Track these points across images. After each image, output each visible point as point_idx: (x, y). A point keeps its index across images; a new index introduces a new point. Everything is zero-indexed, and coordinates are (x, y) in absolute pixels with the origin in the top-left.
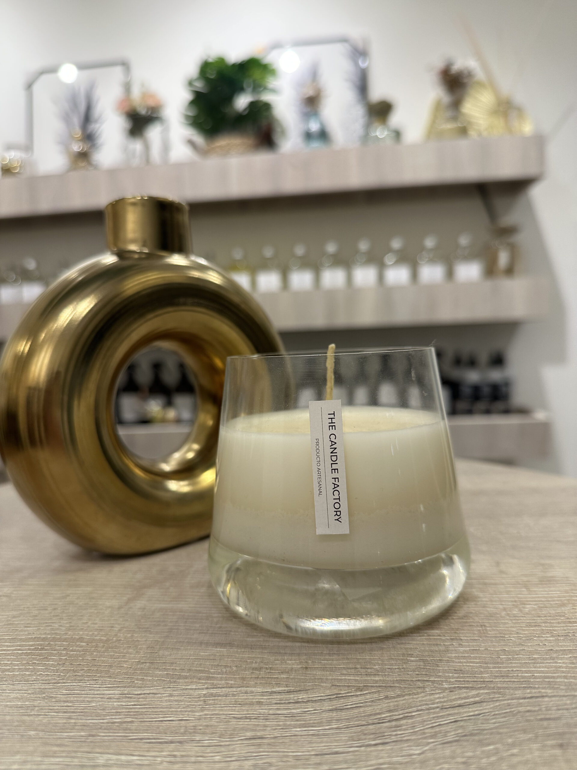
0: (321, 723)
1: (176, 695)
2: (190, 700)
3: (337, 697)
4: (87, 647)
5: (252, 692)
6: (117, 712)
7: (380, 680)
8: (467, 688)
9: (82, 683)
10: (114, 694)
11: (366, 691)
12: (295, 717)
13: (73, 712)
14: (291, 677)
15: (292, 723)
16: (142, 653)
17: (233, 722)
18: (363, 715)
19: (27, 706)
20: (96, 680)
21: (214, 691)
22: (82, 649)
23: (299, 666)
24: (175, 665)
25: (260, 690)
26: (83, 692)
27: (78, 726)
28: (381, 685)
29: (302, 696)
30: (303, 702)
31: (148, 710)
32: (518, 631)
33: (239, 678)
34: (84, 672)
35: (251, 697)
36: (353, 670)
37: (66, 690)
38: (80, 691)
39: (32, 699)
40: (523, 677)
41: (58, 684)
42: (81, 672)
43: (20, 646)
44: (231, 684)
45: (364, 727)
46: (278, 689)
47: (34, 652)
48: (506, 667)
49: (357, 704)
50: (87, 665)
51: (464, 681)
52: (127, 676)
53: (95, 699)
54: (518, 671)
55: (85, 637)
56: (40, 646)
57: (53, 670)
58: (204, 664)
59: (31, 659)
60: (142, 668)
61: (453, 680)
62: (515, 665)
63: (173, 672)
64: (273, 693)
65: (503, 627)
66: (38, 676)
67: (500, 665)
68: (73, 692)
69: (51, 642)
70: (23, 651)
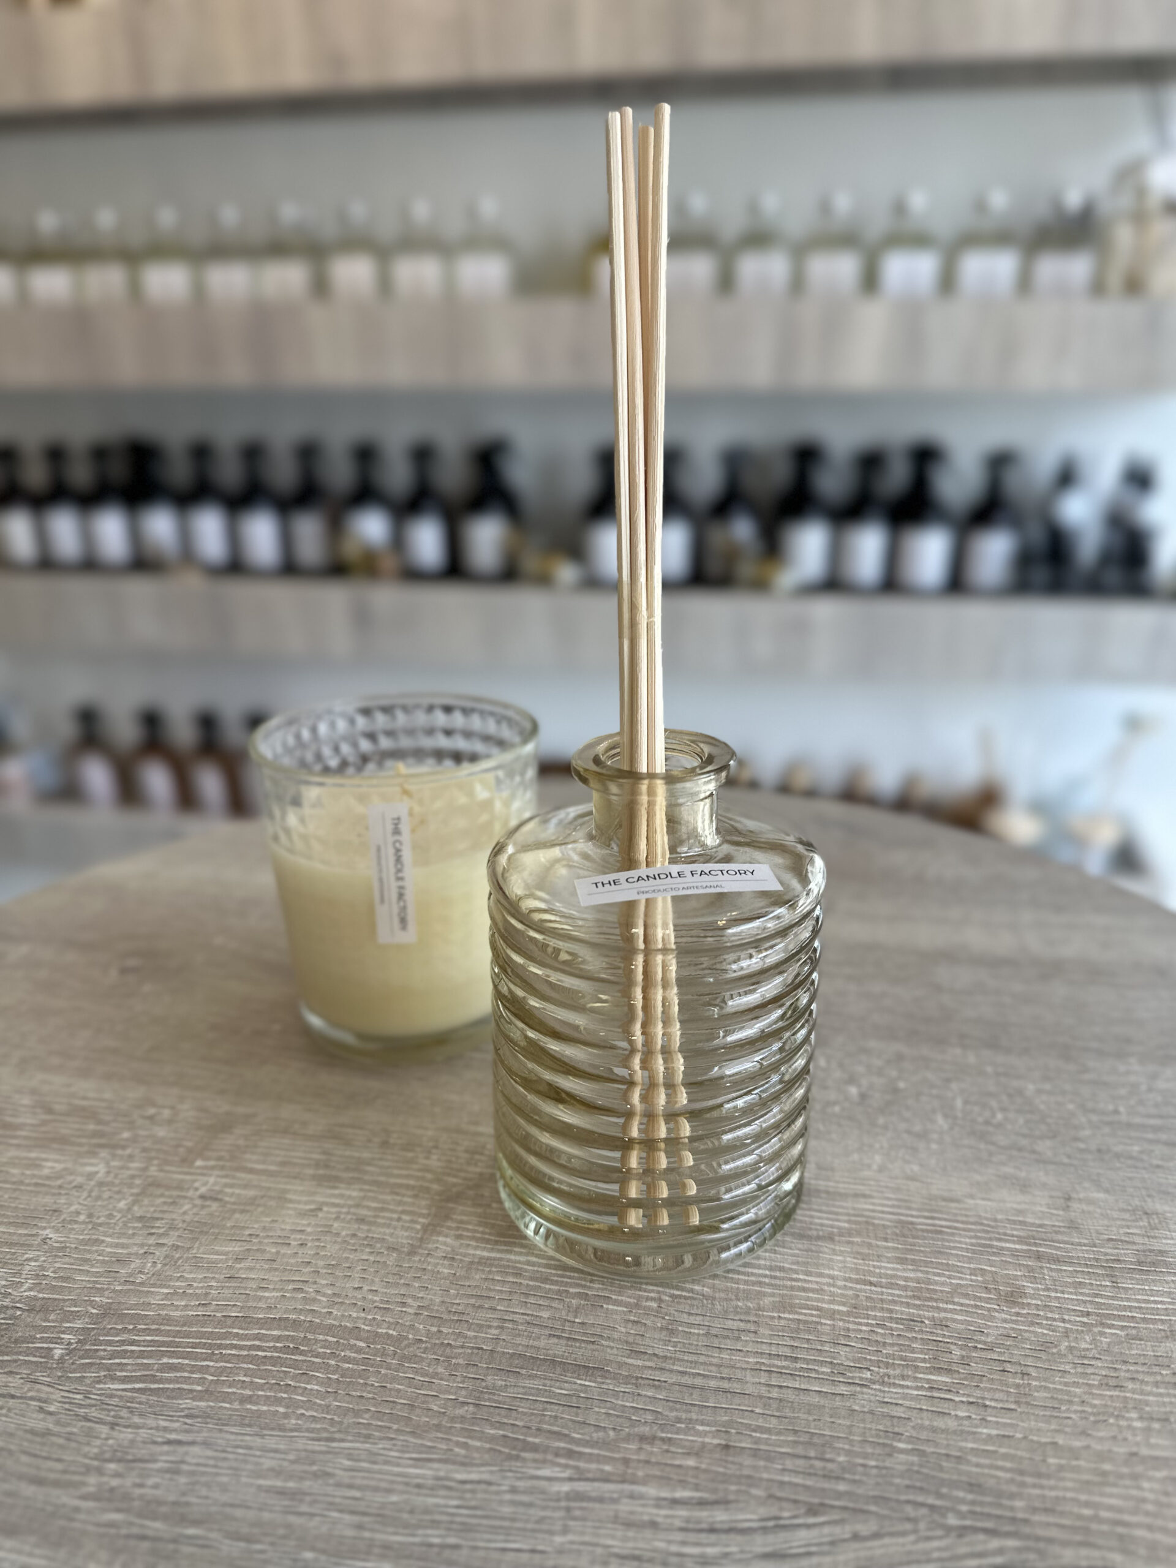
1: (522, 1489)
2: (545, 1504)
3: (777, 1526)
4: (367, 1354)
5: (641, 1497)
6: (433, 1521)
7: (846, 1492)
8: (985, 1531)
9: (370, 1443)
10: (423, 1477)
13: (364, 1514)
14: (703, 1466)
16: (459, 1379)
19: (291, 1491)
20: (392, 1439)
21: (581, 1486)
22: (360, 1357)
23: (716, 1441)
24: (514, 1414)
25: (654, 1492)
26: (375, 1467)
28: (847, 1504)
29: (720, 1516)
30: (723, 1531)
33: (619, 1459)
34: (372, 1418)
35: (640, 1509)
36: (802, 1461)
37: (348, 1460)
38: (370, 1463)
39: (297, 1476)
40: (1080, 1517)
41: (333, 1440)
42: (367, 1416)
43: (260, 1340)
44: (609, 1473)
46: (682, 1494)
47: (285, 1356)
48: (1052, 1488)
50: (374, 1398)
51: (982, 1514)
52: (440, 1435)
53: (395, 1486)
54: (1073, 1500)
55: (363, 1326)
56: (292, 1342)
57: (320, 1405)
58: (562, 1418)
59: (282, 1375)
60: (462, 1417)
61: (964, 1508)
62: (1069, 1484)
63: (512, 1432)
64: (675, 1502)
65: (1060, 1383)
66: (298, 1419)
67: (1044, 1482)
68: (358, 1464)
69: (308, 1334)
70: (264, 1350)
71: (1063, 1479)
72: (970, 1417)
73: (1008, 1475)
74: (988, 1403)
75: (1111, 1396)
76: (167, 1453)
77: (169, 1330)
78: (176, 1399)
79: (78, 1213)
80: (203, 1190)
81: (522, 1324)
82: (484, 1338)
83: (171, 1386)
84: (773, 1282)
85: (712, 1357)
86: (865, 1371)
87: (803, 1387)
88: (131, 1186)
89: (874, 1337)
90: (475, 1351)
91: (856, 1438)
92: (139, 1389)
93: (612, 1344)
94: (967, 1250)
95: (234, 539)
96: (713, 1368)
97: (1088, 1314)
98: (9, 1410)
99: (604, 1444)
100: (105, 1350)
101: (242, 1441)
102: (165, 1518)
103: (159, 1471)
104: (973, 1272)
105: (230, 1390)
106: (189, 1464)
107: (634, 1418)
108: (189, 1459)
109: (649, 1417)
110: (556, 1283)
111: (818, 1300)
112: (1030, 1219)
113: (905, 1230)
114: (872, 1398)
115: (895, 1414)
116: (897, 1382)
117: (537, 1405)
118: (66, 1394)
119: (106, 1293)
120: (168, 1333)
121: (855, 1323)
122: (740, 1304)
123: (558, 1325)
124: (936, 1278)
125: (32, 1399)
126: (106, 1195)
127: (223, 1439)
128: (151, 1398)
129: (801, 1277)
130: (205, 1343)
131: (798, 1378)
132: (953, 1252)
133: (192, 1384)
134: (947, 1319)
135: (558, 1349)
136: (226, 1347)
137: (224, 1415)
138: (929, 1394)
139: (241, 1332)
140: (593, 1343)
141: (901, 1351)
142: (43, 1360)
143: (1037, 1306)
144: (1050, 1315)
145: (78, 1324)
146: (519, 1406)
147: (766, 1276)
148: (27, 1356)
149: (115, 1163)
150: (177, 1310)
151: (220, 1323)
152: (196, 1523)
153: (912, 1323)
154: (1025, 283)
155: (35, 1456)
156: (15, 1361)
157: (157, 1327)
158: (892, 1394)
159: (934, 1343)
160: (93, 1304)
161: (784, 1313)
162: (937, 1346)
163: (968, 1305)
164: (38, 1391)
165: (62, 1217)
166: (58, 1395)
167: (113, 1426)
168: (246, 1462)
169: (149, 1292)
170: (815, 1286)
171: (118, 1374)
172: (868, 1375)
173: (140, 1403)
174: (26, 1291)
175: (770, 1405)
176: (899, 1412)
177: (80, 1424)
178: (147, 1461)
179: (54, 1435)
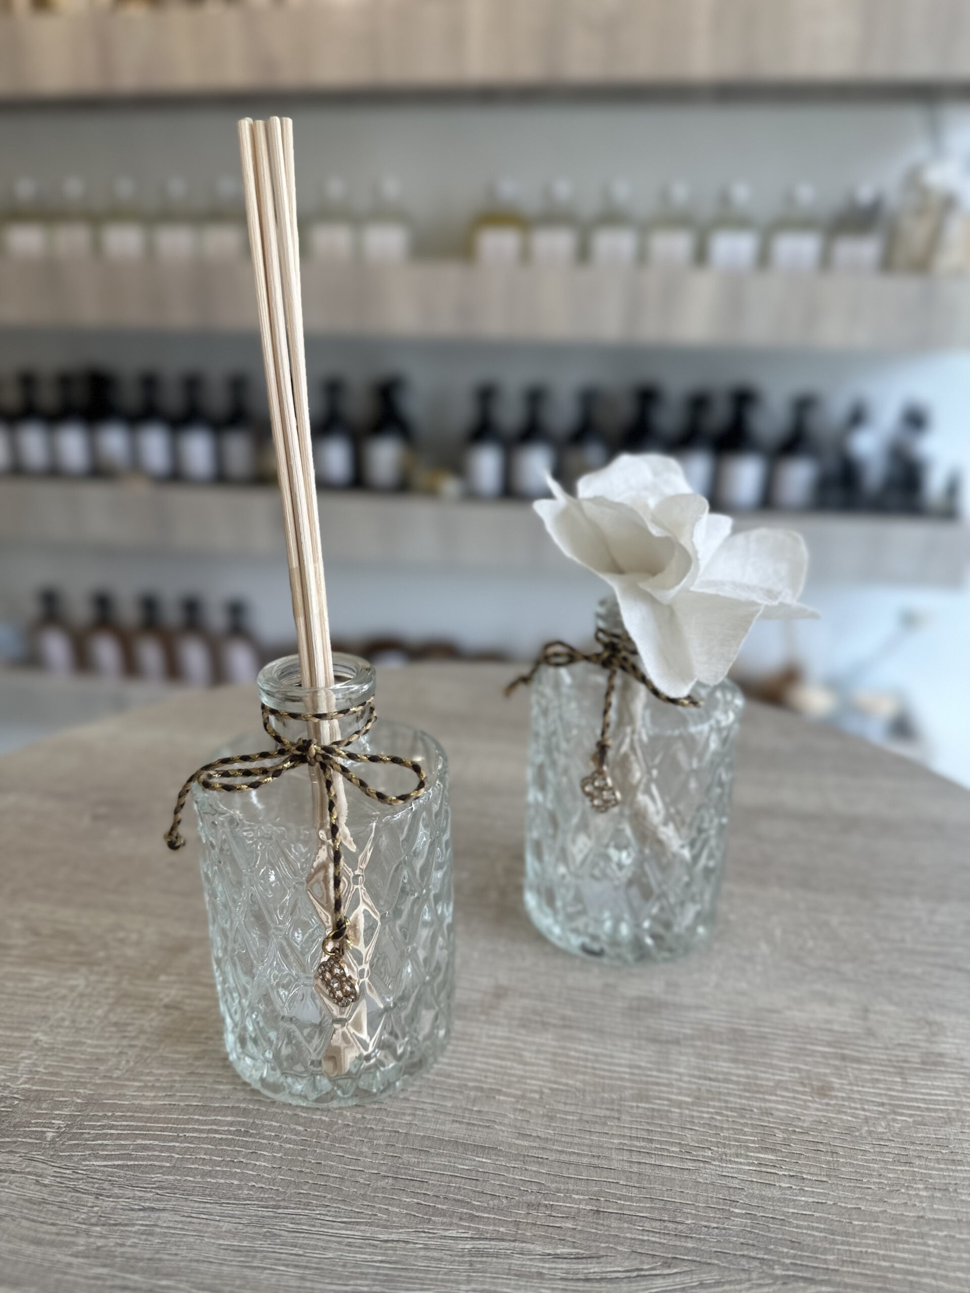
1: (433, 1247)
2: (452, 1259)
3: (638, 1276)
4: (305, 1136)
5: (530, 1253)
6: (362, 1273)
7: (694, 1248)
8: (805, 1279)
9: (309, 1210)
10: (353, 1237)
11: (674, 1268)
13: (306, 1267)
14: (579, 1228)
16: (380, 1157)
19: (246, 1249)
20: (327, 1206)
21: (481, 1244)
22: (299, 1138)
23: (589, 1208)
24: (425, 1185)
25: (539, 1249)
26: (314, 1229)
28: (695, 1258)
29: (594, 1268)
30: (596, 1280)
32: (882, 1171)
33: (511, 1222)
34: (309, 1189)
35: (528, 1263)
36: (658, 1223)
37: (292, 1223)
38: (310, 1225)
39: (250, 1237)
40: (879, 1268)
41: (279, 1207)
42: (306, 1187)
43: (216, 1125)
44: (503, 1234)
46: (562, 1250)
47: (237, 1138)
48: (857, 1245)
50: (311, 1173)
51: (802, 1265)
52: (366, 1203)
53: (330, 1245)
54: (873, 1253)
55: (301, 1114)
56: (242, 1126)
57: (268, 1178)
58: (464, 1189)
59: (235, 1154)
60: (384, 1188)
61: (788, 1261)
62: (871, 1242)
63: (424, 1201)
64: (557, 1257)
65: (862, 1160)
66: (250, 1190)
67: (852, 1240)
68: (300, 1227)
69: (256, 1120)
70: (221, 1134)
71: (866, 1237)
72: (791, 1187)
73: (822, 1235)
74: (805, 1176)
75: (903, 1171)
76: (143, 1218)
77: (141, 1117)
78: (149, 1174)
79: (63, 1019)
80: (166, 1000)
81: (430, 1112)
82: (400, 1123)
83: (145, 1163)
84: (632, 1077)
85: (584, 1138)
86: (707, 1150)
87: (657, 1163)
88: (106, 997)
89: (714, 1123)
90: (393, 1134)
91: (700, 1205)
92: (118, 1165)
93: (503, 1128)
94: (786, 1052)
95: (175, 454)
96: (585, 1148)
97: (883, 1104)
98: (11, 1183)
99: (499, 1210)
100: (89, 1133)
101: (204, 1208)
102: (143, 1271)
103: (135, 1232)
104: (792, 1070)
105: (193, 1166)
106: (162, 1227)
107: (522, 1188)
108: (160, 1223)
109: (535, 1188)
110: (458, 1078)
111: (668, 1092)
112: (836, 1027)
113: (737, 1036)
114: (713, 1172)
115: (732, 1185)
116: (733, 1159)
117: (443, 1178)
118: (58, 1170)
119: (89, 1086)
120: (140, 1119)
121: (698, 1111)
122: (606, 1095)
123: (460, 1113)
124: (763, 1075)
125: (29, 1173)
126: (86, 1004)
127: (189, 1207)
128: (128, 1173)
129: (655, 1073)
130: (172, 1128)
131: (653, 1156)
132: (776, 1053)
133: (162, 1161)
134: (771, 1108)
135: (459, 1132)
136: (189, 1131)
137: (188, 1186)
138: (758, 1169)
139: (201, 1118)
140: (488, 1127)
141: (736, 1134)
142: (38, 1141)
143: (843, 1099)
144: (853, 1105)
145: (66, 1112)
146: (429, 1179)
147: (626, 1073)
148: (25, 1138)
149: (93, 978)
150: (147, 1100)
151: (184, 1110)
152: (168, 1276)
153: (743, 1111)
154: (825, 261)
155: (33, 1221)
156: (15, 1142)
157: (131, 1114)
158: (729, 1169)
159: (762, 1128)
160: (77, 1095)
161: (641, 1102)
162: (764, 1130)
163: (788, 1097)
164: (34, 1167)
165: (51, 1022)
166: (51, 1171)
167: (97, 1196)
168: (208, 1225)
169: (123, 1085)
170: (666, 1081)
171: (101, 1153)
172: (709, 1153)
173: (119, 1177)
174: (21, 1084)
175: (631, 1179)
176: (735, 1183)
177: (70, 1194)
178: (126, 1225)
179: (49, 1204)
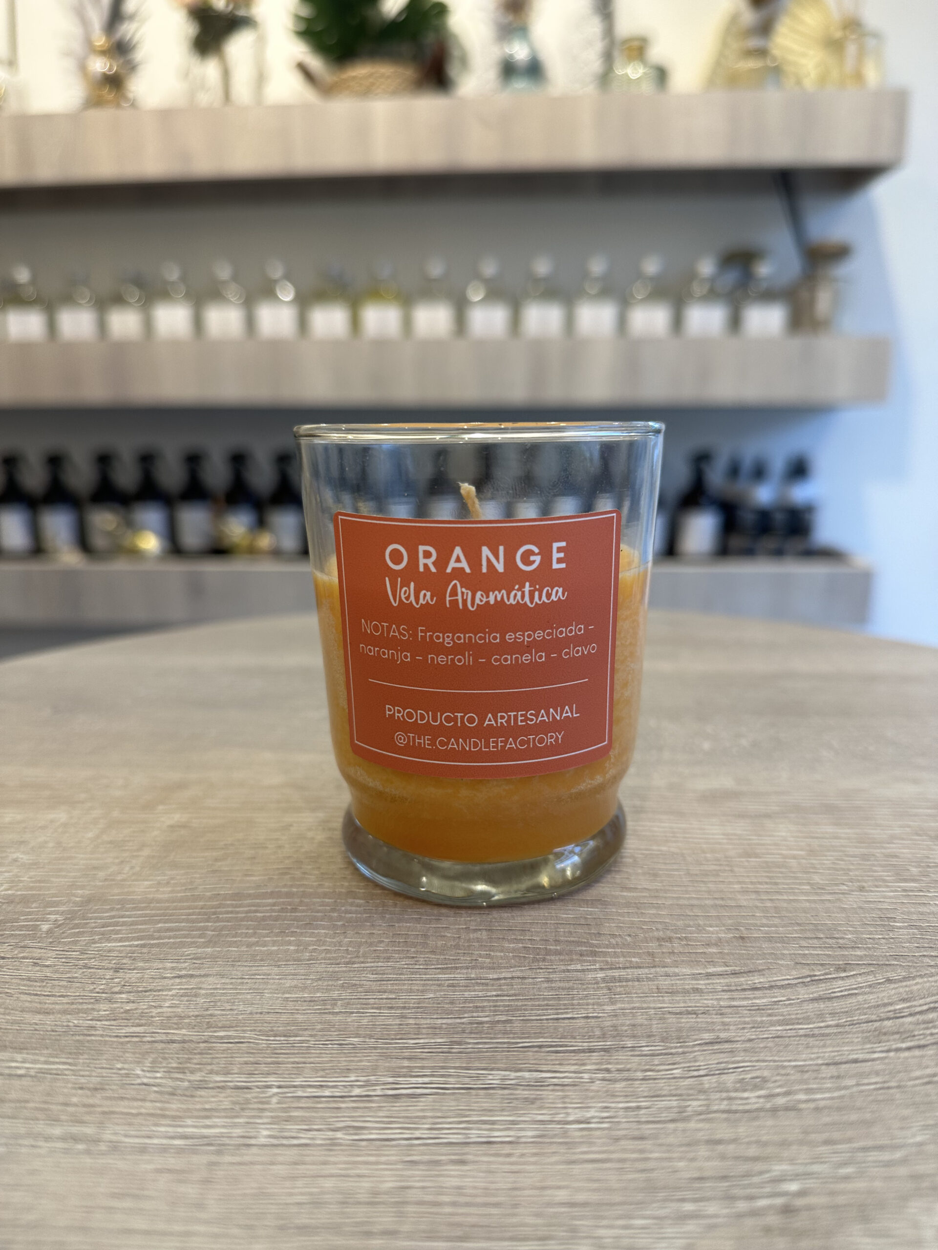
0: (808, 1018)
1: (557, 979)
2: (584, 987)
3: (813, 981)
4: (368, 907)
5: (677, 975)
6: (477, 1007)
7: (865, 955)
9: (391, 962)
10: (454, 979)
11: (853, 971)
12: (763, 1010)
13: (404, 1008)
14: (726, 951)
15: (764, 1019)
17: (672, 1019)
18: (866, 1006)
19: (320, 999)
20: (413, 957)
21: (616, 973)
22: (362, 909)
23: (729, 936)
24: (527, 933)
25: (687, 971)
26: (403, 976)
27: (424, 1028)
28: (871, 962)
29: (757, 980)
30: (766, 988)
31: (526, 1003)
33: (643, 953)
34: (387, 946)
35: (679, 982)
36: (815, 941)
37: (373, 974)
38: (397, 974)
39: (323, 989)
41: (354, 963)
42: (382, 945)
43: (255, 906)
44: (638, 963)
45: (877, 1024)
46: (715, 969)
47: (284, 914)
49: (849, 990)
50: (384, 934)
52: (460, 951)
53: (430, 988)
56: (290, 905)
57: (332, 942)
58: (575, 932)
59: (285, 926)
60: (478, 938)
63: (531, 944)
64: (709, 975)
66: (311, 952)
68: (385, 976)
69: (303, 899)
70: (262, 912)
76: (181, 984)
78: (180, 949)
80: (170, 822)
83: (172, 941)
84: (732, 842)
85: (698, 886)
86: (841, 885)
87: (792, 898)
88: (95, 824)
89: (838, 866)
91: (856, 923)
92: (139, 945)
94: (888, 815)
96: (704, 893)
100: (95, 923)
101: (258, 970)
102: (190, 1026)
103: (172, 996)
104: (901, 826)
105: (235, 939)
106: (206, 989)
107: (644, 927)
108: (204, 986)
109: (659, 926)
112: (930, 796)
115: (882, 907)
116: (872, 889)
118: (62, 953)
121: (816, 860)
122: (708, 855)
124: (872, 831)
125: (24, 958)
126: (72, 830)
127: (238, 971)
128: (153, 949)
129: (754, 837)
130: (200, 912)
131: (785, 894)
132: (879, 817)
133: (193, 938)
136: (221, 913)
137: (232, 955)
138: (904, 894)
142: (30, 933)
145: (62, 909)
146: (531, 928)
147: (723, 839)
148: (13, 931)
149: (76, 812)
150: (164, 894)
151: (211, 898)
152: (224, 1027)
153: (865, 856)
155: (36, 995)
156: (2, 935)
157: (146, 905)
160: (75, 895)
161: (750, 858)
162: (895, 867)
163: (909, 844)
164: (31, 952)
165: (31, 845)
166: (53, 954)
168: (265, 983)
169: (131, 884)
170: (769, 842)
171: (113, 936)
172: (845, 887)
173: (141, 953)
175: (768, 911)
176: (886, 906)
177: (81, 971)
178: (159, 991)
179: (54, 980)
